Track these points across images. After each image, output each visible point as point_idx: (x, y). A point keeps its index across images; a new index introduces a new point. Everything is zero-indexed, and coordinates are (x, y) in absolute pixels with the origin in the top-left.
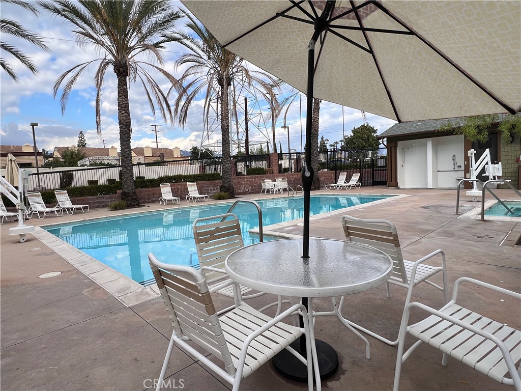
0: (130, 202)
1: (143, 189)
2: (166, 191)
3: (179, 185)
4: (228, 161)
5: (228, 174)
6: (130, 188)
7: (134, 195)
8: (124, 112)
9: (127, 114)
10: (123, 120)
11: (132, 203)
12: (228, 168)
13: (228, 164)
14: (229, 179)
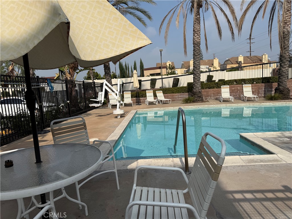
0: (196, 98)
1: (210, 90)
2: (225, 92)
3: (238, 87)
4: (285, 64)
5: (284, 77)
6: (197, 89)
7: (199, 94)
8: (196, 35)
9: (198, 36)
10: (196, 40)
11: (198, 99)
12: (284, 72)
13: (285, 68)
14: (285, 81)
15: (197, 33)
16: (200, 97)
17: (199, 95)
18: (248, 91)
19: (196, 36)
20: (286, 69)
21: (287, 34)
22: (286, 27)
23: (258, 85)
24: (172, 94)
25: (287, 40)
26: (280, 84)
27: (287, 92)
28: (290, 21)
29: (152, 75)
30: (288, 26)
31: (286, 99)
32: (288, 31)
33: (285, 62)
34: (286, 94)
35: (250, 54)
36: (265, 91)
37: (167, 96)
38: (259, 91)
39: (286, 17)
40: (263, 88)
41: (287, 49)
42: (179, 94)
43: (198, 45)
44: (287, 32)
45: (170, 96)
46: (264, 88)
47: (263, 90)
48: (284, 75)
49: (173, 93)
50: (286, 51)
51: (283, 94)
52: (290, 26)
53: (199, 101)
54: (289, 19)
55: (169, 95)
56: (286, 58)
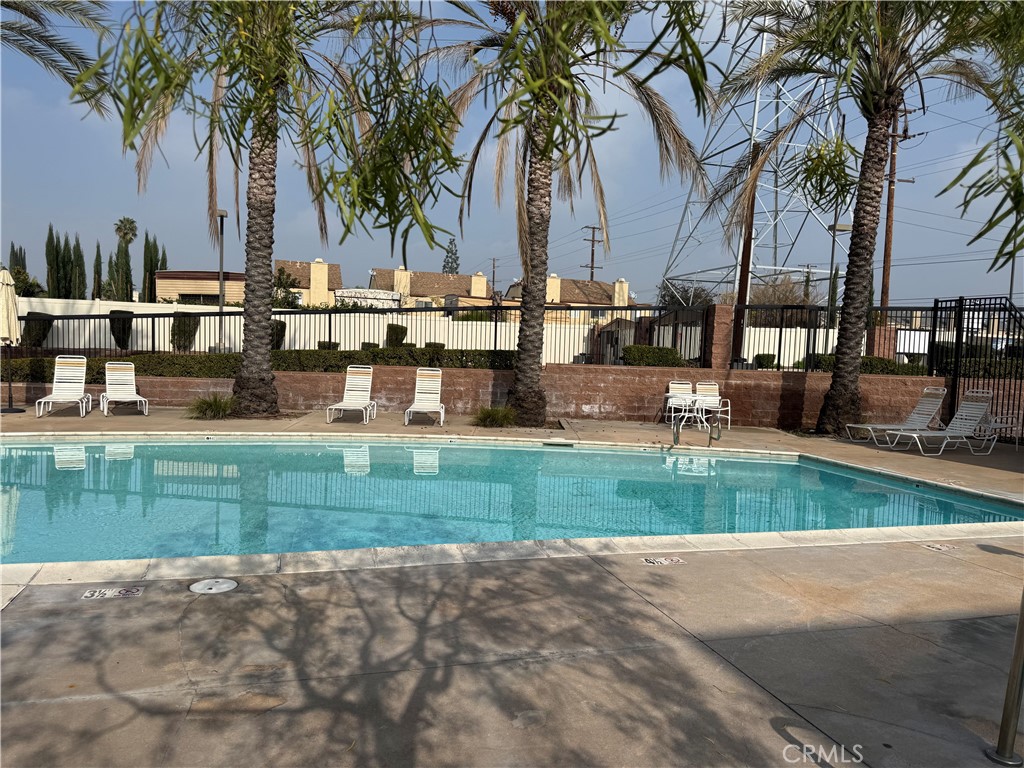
1: (324, 374)
2: (358, 386)
4: (533, 317)
5: (530, 356)
6: (254, 369)
7: (260, 387)
8: (257, 176)
9: (264, 182)
10: (254, 195)
11: (253, 406)
12: (530, 338)
13: (533, 327)
14: (532, 369)
15: (259, 171)
16: (261, 398)
17: (258, 392)
18: (428, 389)
19: (255, 180)
20: (536, 330)
21: (538, 224)
22: (536, 203)
23: (476, 375)
24: (183, 379)
25: (539, 241)
26: (520, 376)
27: (535, 402)
28: (547, 184)
29: (185, 299)
30: (543, 200)
31: (532, 426)
32: (541, 215)
33: (532, 310)
34: (532, 410)
35: (592, 273)
36: (494, 394)
37: (162, 386)
38: (477, 393)
39: (539, 169)
40: (490, 383)
41: (539, 270)
42: (209, 381)
43: (263, 212)
44: (539, 216)
45: (174, 385)
46: (493, 386)
47: (490, 390)
48: (530, 350)
49: (189, 374)
50: (537, 274)
51: (523, 407)
52: (547, 199)
53: (256, 411)
54: (546, 177)
55: (169, 380)
56: (534, 297)
